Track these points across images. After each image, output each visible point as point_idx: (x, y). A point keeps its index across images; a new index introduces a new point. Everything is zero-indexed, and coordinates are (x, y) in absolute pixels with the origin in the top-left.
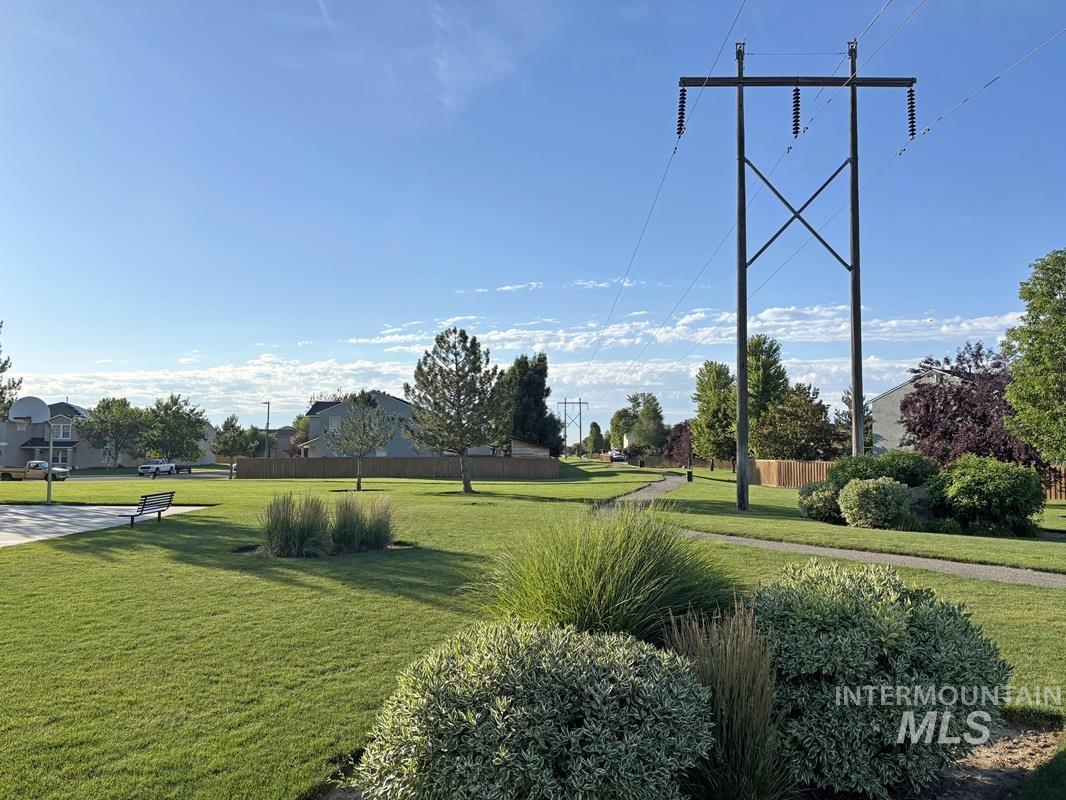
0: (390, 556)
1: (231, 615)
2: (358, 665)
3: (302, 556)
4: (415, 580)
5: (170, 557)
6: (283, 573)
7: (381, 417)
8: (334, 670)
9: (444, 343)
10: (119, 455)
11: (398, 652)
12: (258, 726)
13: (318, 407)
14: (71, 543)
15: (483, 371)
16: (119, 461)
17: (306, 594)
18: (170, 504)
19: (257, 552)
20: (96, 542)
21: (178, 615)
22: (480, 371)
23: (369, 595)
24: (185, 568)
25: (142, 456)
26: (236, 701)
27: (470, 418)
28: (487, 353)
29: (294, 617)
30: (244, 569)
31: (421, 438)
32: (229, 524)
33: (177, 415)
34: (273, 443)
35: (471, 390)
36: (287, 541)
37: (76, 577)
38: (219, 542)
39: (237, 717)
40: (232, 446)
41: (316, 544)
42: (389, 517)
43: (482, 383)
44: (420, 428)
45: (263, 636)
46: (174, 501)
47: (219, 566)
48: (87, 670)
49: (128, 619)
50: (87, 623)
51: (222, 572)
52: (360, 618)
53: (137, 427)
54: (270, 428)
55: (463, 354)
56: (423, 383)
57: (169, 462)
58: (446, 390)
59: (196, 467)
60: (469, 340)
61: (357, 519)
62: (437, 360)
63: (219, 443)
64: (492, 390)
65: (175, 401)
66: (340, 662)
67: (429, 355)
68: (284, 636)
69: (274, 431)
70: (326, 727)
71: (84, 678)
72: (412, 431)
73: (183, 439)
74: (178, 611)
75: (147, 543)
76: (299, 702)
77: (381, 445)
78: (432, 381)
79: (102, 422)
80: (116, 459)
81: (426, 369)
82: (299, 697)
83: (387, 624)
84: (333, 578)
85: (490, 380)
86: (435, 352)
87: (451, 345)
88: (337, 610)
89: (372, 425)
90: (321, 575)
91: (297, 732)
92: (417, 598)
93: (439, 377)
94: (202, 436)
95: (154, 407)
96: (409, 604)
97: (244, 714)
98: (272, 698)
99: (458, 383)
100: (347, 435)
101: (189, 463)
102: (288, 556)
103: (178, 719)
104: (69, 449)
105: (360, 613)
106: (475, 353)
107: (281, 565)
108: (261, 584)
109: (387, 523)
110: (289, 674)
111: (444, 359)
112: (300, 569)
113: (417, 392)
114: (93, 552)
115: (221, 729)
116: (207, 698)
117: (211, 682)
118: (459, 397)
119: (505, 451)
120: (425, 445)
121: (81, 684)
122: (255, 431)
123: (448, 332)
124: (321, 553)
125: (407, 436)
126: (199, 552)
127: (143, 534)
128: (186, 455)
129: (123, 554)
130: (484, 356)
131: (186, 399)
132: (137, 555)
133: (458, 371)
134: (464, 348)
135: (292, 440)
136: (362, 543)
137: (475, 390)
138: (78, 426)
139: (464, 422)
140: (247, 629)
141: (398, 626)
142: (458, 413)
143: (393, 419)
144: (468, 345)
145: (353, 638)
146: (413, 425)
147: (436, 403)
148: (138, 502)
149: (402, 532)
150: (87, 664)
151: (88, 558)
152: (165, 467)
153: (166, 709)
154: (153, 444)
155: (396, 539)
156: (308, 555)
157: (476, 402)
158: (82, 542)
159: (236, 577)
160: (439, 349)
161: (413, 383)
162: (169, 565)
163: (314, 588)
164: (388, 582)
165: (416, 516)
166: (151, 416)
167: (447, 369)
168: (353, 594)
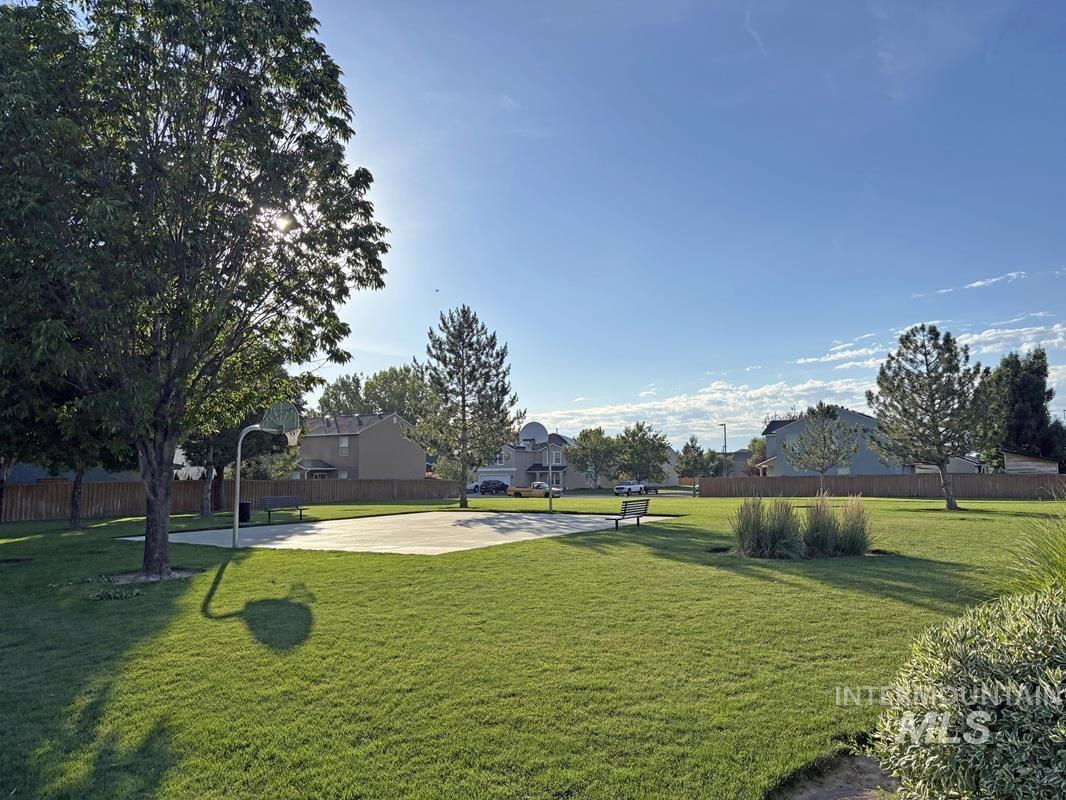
0: (870, 561)
1: (715, 602)
2: (850, 656)
3: (775, 558)
4: (902, 584)
5: (652, 554)
6: (758, 571)
7: (843, 429)
8: (825, 658)
9: (911, 342)
10: (599, 477)
11: (895, 649)
12: (755, 696)
13: (773, 426)
14: (571, 539)
15: (962, 369)
16: (598, 483)
17: (784, 590)
18: (645, 514)
19: (730, 553)
20: (591, 540)
21: (666, 598)
22: (957, 370)
23: (852, 595)
24: (665, 562)
25: (617, 478)
26: (730, 673)
27: (948, 426)
28: (966, 349)
29: (775, 608)
30: (720, 565)
31: (889, 450)
32: (700, 530)
33: (643, 441)
34: (731, 466)
35: (948, 392)
36: (759, 542)
37: (580, 564)
38: (693, 544)
39: (733, 686)
40: (694, 465)
41: (788, 546)
42: (863, 522)
43: (962, 384)
44: (887, 439)
45: (748, 622)
46: (649, 512)
47: (696, 562)
48: (598, 634)
49: (625, 598)
50: (592, 598)
51: (700, 567)
52: (846, 614)
53: (610, 452)
54: (728, 451)
55: (935, 353)
56: (888, 388)
57: (639, 483)
58: (915, 396)
59: (662, 488)
60: (942, 336)
61: (830, 523)
62: (904, 363)
63: (682, 463)
64: (976, 391)
65: (640, 428)
66: (829, 652)
67: (893, 358)
68: (767, 624)
69: (730, 454)
70: (824, 707)
71: (596, 639)
72: (879, 443)
73: (649, 462)
74: (665, 595)
75: (630, 542)
76: (792, 682)
77: (844, 458)
78: (898, 386)
79: (584, 448)
80: (596, 481)
81: (890, 373)
82: (791, 676)
83: (878, 622)
84: (810, 577)
85: (971, 379)
86: (899, 354)
87: (919, 344)
88: (820, 605)
89: (834, 438)
90: (797, 575)
91: (794, 707)
92: (910, 602)
93: (906, 381)
94: (664, 460)
95: (624, 435)
96: (899, 606)
97: (738, 685)
98: (764, 675)
99: (930, 385)
100: (806, 448)
101: (656, 484)
102: (761, 557)
103: (679, 681)
104: (561, 473)
105: (846, 609)
106: (950, 351)
107: (755, 564)
108: (739, 579)
109: (863, 529)
110: (778, 657)
111: (912, 361)
112: (774, 568)
113: (882, 399)
114: (589, 546)
115: (719, 694)
116: (702, 667)
117: (705, 655)
118: (933, 401)
119: (996, 467)
120: (895, 457)
121: (595, 643)
122: (713, 455)
123: (914, 332)
124: (793, 555)
125: (874, 447)
126: (677, 550)
127: (627, 535)
128: (653, 478)
129: (614, 549)
130: (962, 353)
131: (649, 425)
132: (625, 551)
133: (929, 372)
134: (936, 346)
135: (749, 462)
136: (836, 548)
137: (953, 393)
138: (566, 453)
139: (941, 429)
140: (731, 614)
141: (892, 625)
142: (933, 420)
143: (856, 431)
144: (941, 342)
145: (841, 631)
146: (879, 435)
147: (905, 410)
148: (619, 511)
149: (879, 540)
150: (597, 629)
151: (585, 551)
152: (636, 487)
153: (667, 671)
154: (624, 468)
155: (875, 547)
156: (781, 557)
157: (956, 406)
158: (579, 539)
159: (713, 571)
160: (904, 350)
161: (876, 390)
162: (652, 559)
163: (791, 585)
164: (870, 584)
165: (894, 529)
166: (621, 443)
167: (916, 372)
168: (834, 592)
